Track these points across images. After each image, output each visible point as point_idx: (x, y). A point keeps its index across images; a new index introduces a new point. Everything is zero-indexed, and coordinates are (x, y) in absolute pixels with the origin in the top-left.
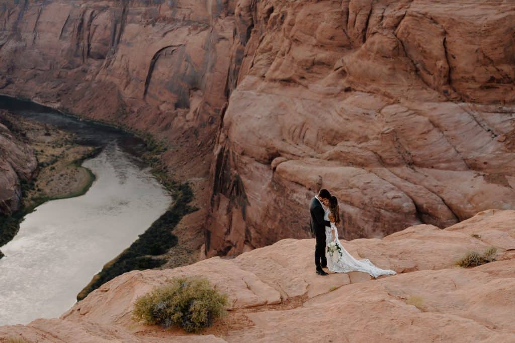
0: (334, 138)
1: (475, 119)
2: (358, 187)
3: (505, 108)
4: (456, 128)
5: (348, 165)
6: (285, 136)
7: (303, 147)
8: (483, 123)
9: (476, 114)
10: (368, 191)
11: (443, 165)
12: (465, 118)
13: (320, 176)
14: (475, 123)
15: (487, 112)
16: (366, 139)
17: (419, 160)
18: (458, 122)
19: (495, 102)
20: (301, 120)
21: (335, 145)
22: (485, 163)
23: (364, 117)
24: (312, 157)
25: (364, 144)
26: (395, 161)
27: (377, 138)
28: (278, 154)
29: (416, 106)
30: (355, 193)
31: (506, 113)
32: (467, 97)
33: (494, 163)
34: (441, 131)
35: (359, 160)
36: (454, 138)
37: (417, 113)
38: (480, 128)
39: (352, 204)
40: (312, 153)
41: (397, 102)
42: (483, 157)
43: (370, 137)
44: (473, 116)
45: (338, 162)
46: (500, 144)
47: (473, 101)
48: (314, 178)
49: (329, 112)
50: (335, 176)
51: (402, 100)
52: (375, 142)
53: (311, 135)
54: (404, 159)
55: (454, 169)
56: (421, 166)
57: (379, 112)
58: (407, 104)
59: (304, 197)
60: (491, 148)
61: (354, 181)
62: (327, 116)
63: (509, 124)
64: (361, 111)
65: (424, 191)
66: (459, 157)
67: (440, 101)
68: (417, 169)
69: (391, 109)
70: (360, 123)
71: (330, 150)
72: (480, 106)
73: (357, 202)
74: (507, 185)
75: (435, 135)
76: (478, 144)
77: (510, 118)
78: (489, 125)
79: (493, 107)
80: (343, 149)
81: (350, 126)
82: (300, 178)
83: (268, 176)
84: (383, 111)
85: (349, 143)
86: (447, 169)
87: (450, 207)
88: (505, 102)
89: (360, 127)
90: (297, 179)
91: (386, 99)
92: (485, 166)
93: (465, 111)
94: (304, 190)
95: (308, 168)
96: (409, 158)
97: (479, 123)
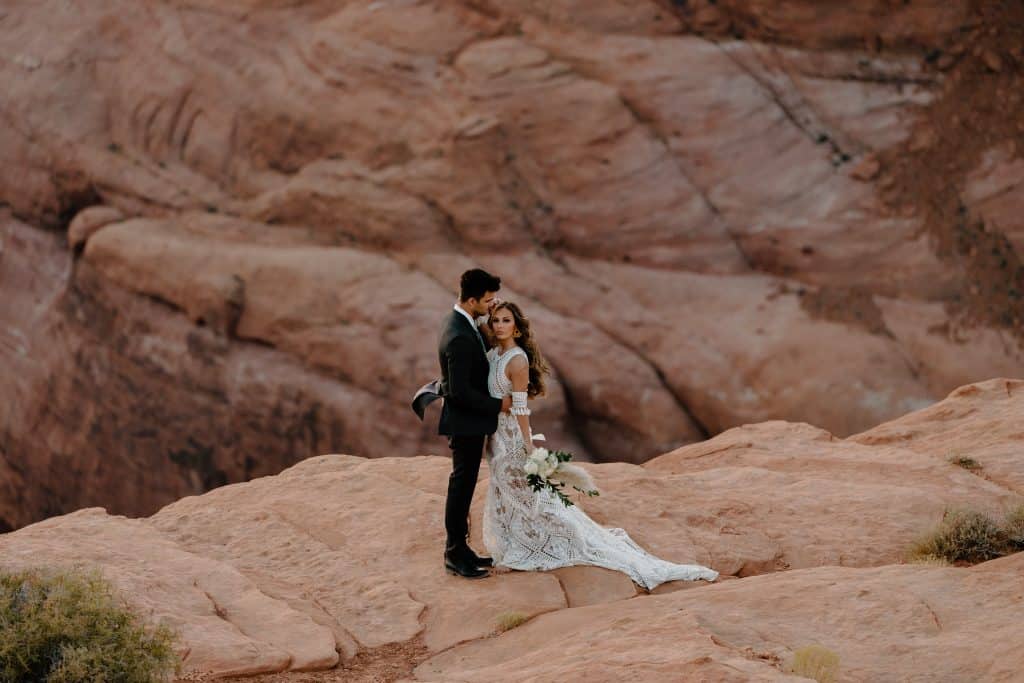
0: (292, 145)
1: (777, 97)
2: (368, 321)
3: (879, 65)
4: (710, 127)
5: (336, 243)
6: (122, 133)
7: (179, 173)
8: (805, 114)
9: (781, 81)
10: (404, 334)
11: (663, 253)
12: (743, 92)
13: (237, 278)
14: (776, 113)
15: (819, 76)
16: (400, 153)
17: (580, 232)
18: (719, 108)
19: (847, 43)
20: (176, 79)
21: (291, 171)
22: (807, 251)
23: (399, 76)
24: (212, 210)
25: (393, 172)
26: (499, 233)
27: (440, 154)
28: (92, 196)
29: (575, 45)
30: (358, 341)
31: (882, 80)
32: (753, 21)
33: (838, 251)
34: (658, 135)
35: (376, 227)
36: (702, 160)
37: (581, 69)
38: (790, 131)
39: (346, 379)
40: (212, 195)
41: (513, 29)
42: (801, 230)
43: (419, 148)
44: (770, 87)
45: (302, 232)
46: (859, 189)
47: (772, 38)
48: (216, 282)
49: (274, 56)
50: (289, 279)
51: (529, 24)
52: (432, 166)
53: (209, 135)
54: (529, 226)
55: (701, 267)
56: (587, 252)
57: (450, 59)
58: (546, 37)
59: (179, 348)
60: (828, 200)
61: (357, 298)
62: (265, 67)
63: (890, 120)
64: (386, 56)
65: (593, 342)
66: (719, 227)
67: (659, 33)
68: (572, 262)
69: (491, 54)
70: (381, 99)
71: (275, 189)
72: (794, 54)
73: (362, 373)
74: (879, 330)
75: (638, 151)
76: (784, 184)
77: (895, 98)
78: (824, 120)
79: (838, 60)
80: (322, 187)
81: (346, 107)
82: (167, 281)
83: (57, 271)
84: (465, 58)
85: (341, 168)
86: (677, 266)
87: (682, 399)
88: (880, 46)
89: (384, 112)
90: (157, 286)
91: (475, 17)
92: (807, 261)
93: (746, 69)
94: (180, 326)
95: (200, 249)
96: (546, 225)
97: (789, 114)
